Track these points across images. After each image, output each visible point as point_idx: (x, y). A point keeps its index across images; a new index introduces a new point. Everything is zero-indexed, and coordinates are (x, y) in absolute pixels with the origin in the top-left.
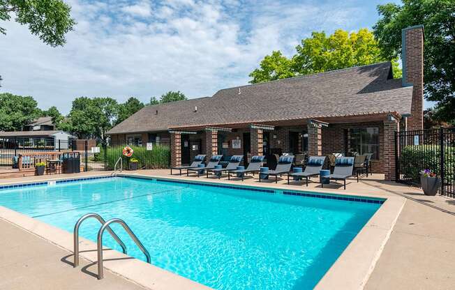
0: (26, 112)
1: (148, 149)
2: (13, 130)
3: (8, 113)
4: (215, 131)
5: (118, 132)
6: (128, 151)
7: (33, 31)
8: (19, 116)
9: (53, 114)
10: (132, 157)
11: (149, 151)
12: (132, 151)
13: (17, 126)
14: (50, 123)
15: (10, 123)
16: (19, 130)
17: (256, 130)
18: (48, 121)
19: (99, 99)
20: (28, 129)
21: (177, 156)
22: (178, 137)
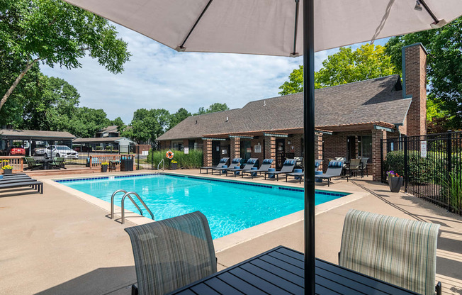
0: (98, 122)
1: (185, 153)
2: (88, 137)
3: (85, 123)
4: (237, 138)
5: (165, 139)
6: (170, 154)
7: (101, 62)
8: (93, 125)
9: (118, 123)
10: (173, 159)
11: (186, 155)
12: (173, 154)
13: (91, 133)
14: (116, 131)
15: (86, 131)
16: (92, 136)
17: (269, 137)
18: (114, 129)
19: (155, 110)
20: (99, 135)
21: (209, 159)
22: (209, 143)
